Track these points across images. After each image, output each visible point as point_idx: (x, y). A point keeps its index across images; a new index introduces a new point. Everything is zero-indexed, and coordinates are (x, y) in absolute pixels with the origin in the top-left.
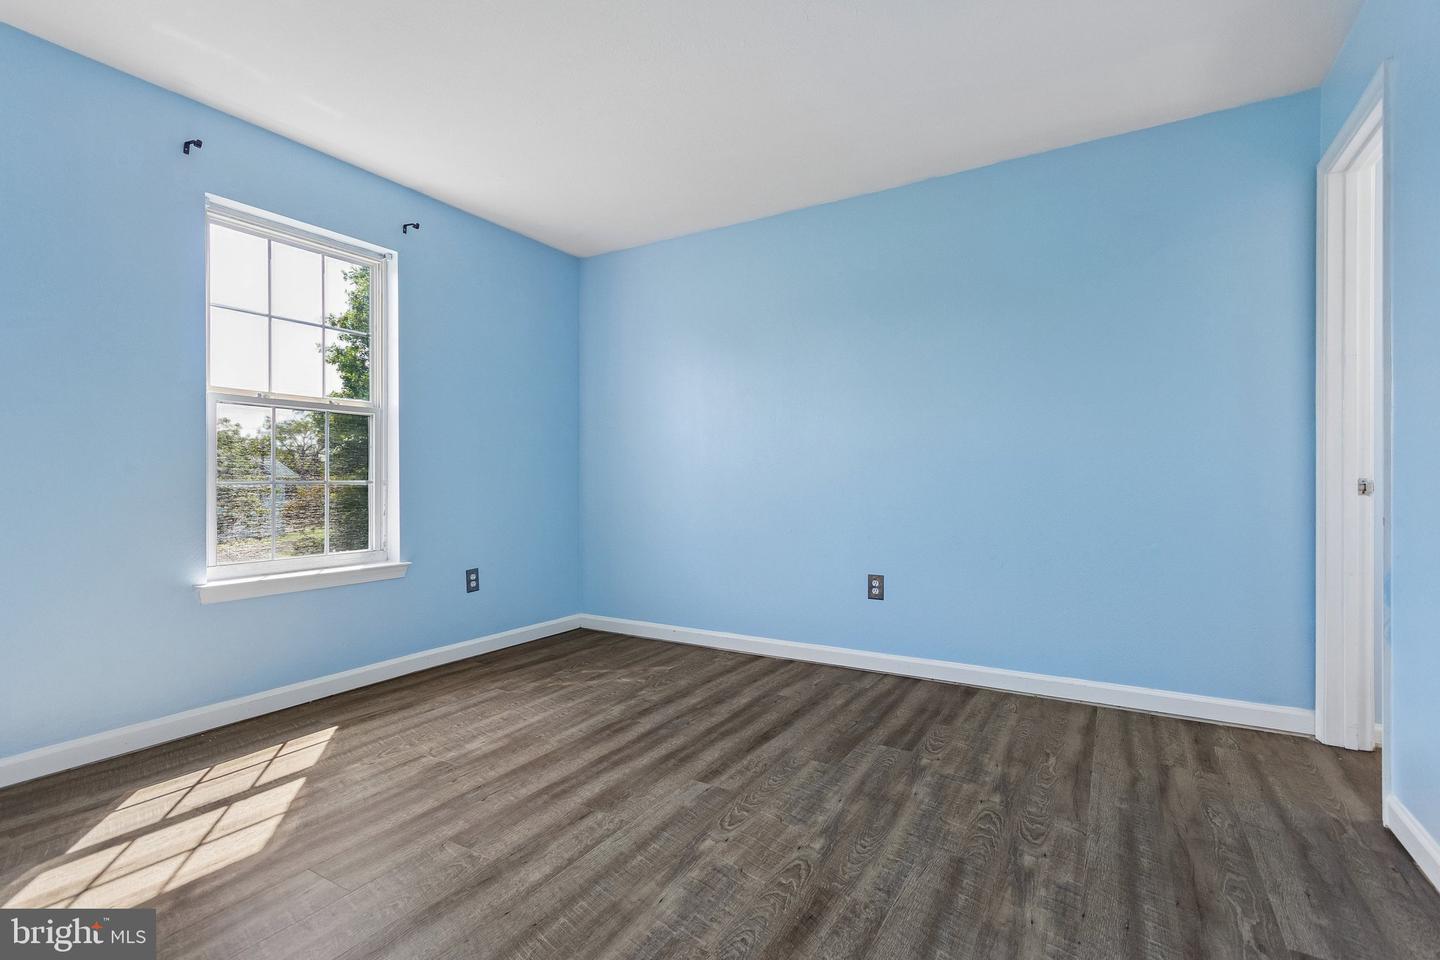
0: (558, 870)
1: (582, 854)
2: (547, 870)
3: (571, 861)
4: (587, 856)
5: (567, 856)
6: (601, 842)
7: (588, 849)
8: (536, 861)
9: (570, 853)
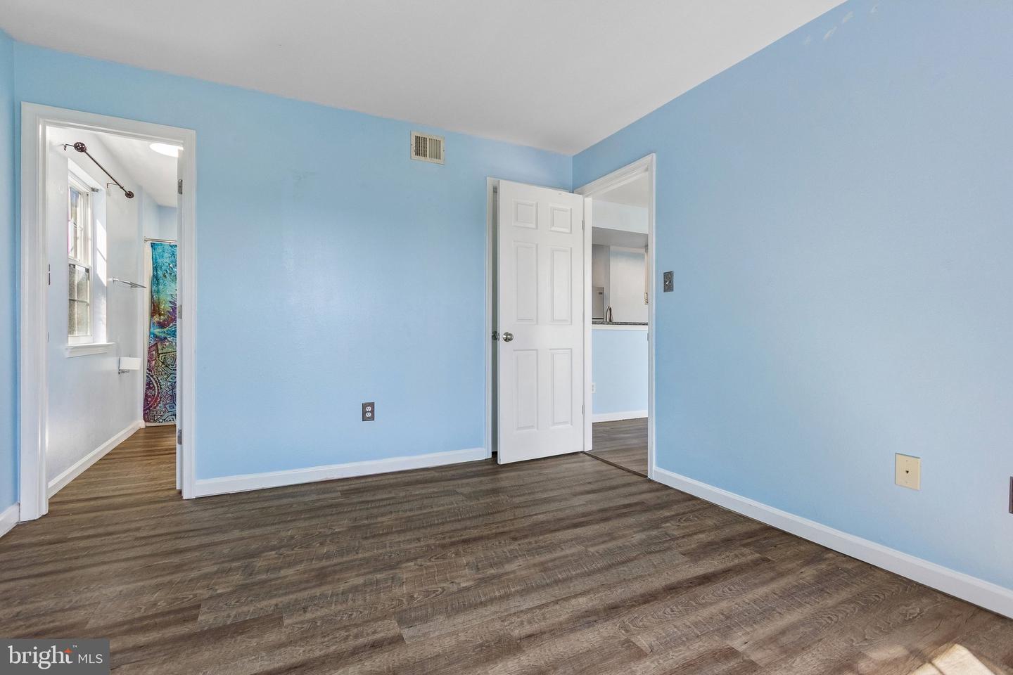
0: (567, 599)
1: (547, 605)
2: (573, 602)
3: (556, 602)
4: (544, 602)
5: (557, 607)
6: (529, 609)
7: (540, 607)
8: (578, 610)
9: (554, 608)
